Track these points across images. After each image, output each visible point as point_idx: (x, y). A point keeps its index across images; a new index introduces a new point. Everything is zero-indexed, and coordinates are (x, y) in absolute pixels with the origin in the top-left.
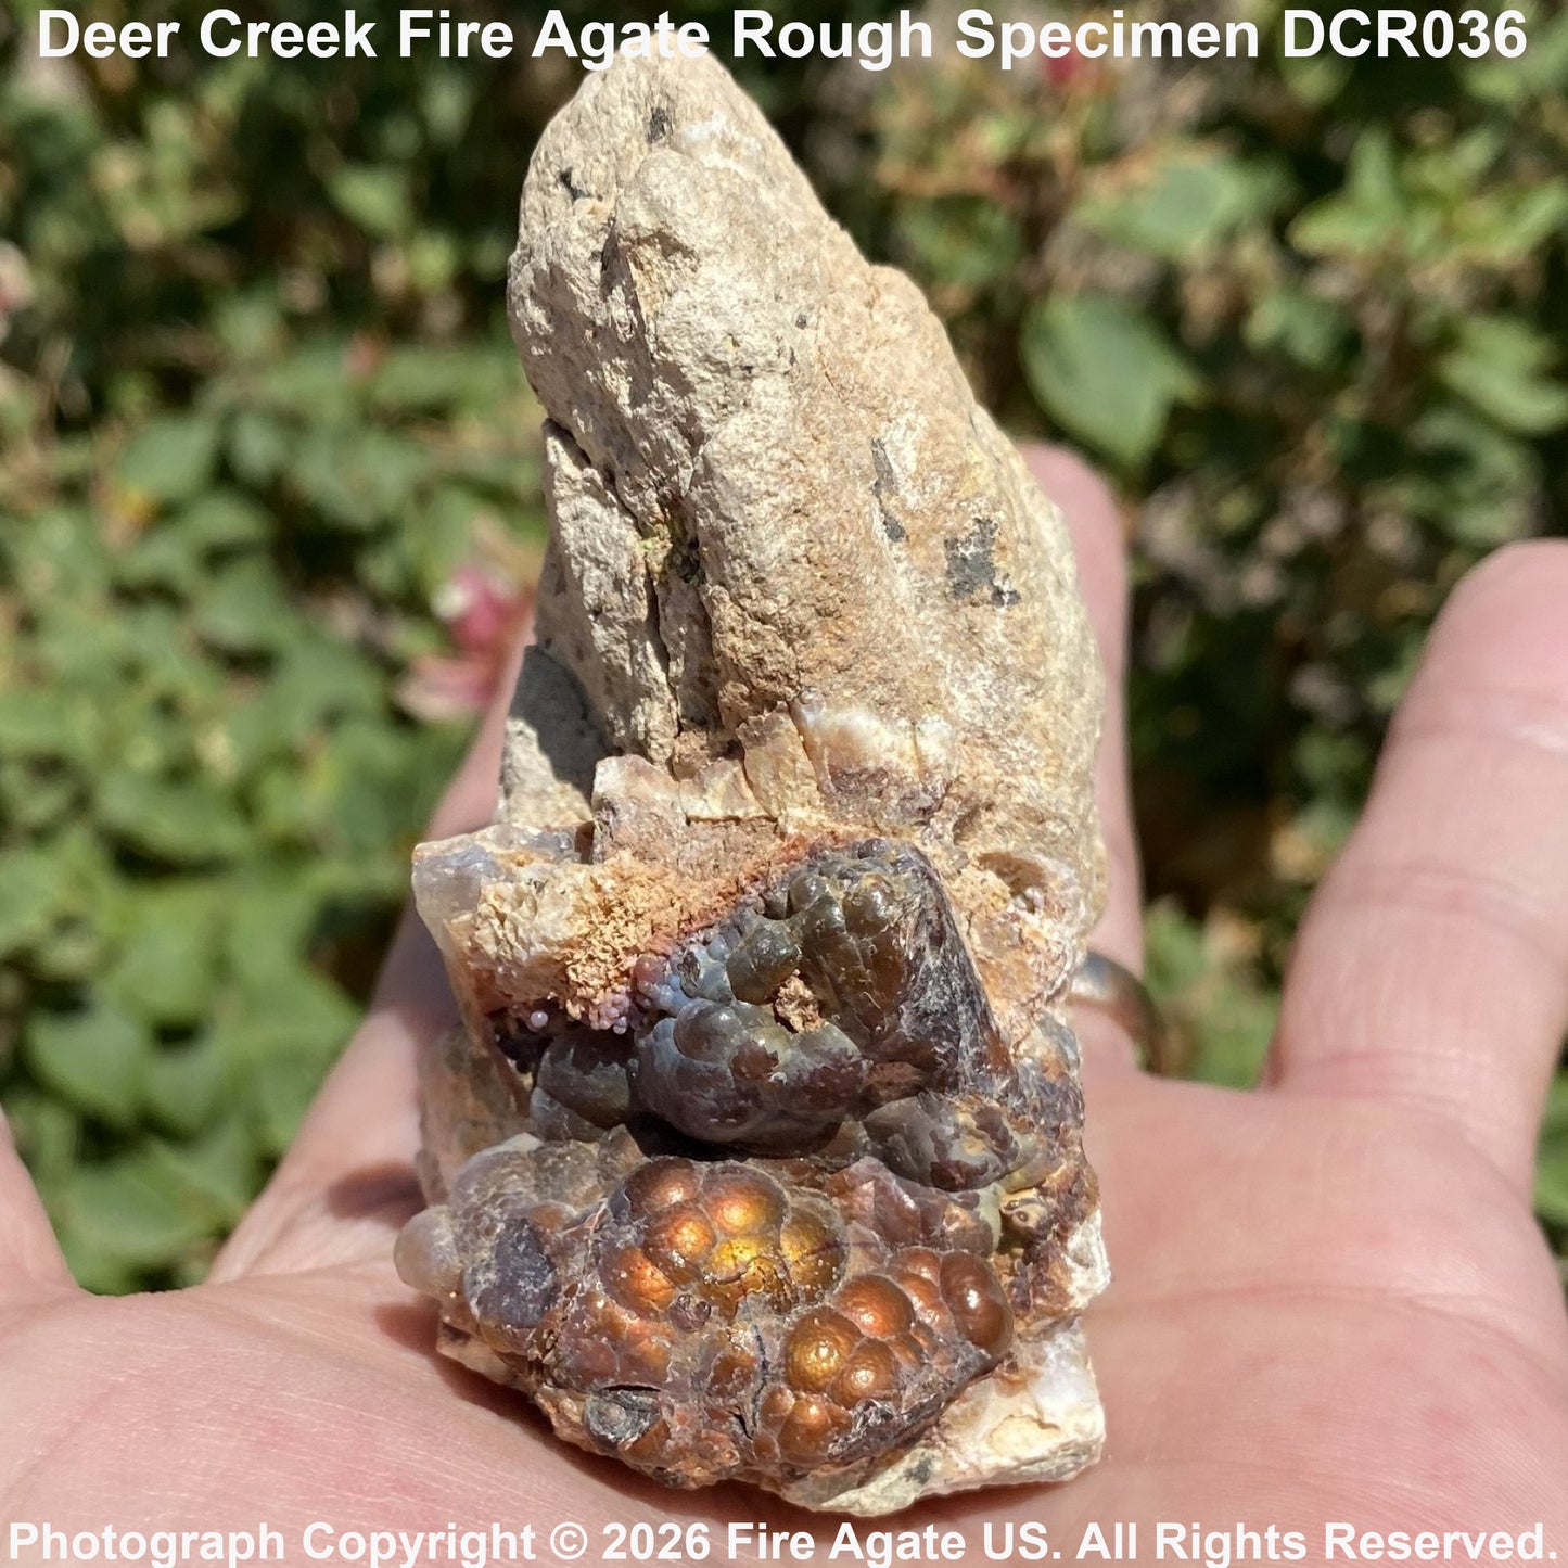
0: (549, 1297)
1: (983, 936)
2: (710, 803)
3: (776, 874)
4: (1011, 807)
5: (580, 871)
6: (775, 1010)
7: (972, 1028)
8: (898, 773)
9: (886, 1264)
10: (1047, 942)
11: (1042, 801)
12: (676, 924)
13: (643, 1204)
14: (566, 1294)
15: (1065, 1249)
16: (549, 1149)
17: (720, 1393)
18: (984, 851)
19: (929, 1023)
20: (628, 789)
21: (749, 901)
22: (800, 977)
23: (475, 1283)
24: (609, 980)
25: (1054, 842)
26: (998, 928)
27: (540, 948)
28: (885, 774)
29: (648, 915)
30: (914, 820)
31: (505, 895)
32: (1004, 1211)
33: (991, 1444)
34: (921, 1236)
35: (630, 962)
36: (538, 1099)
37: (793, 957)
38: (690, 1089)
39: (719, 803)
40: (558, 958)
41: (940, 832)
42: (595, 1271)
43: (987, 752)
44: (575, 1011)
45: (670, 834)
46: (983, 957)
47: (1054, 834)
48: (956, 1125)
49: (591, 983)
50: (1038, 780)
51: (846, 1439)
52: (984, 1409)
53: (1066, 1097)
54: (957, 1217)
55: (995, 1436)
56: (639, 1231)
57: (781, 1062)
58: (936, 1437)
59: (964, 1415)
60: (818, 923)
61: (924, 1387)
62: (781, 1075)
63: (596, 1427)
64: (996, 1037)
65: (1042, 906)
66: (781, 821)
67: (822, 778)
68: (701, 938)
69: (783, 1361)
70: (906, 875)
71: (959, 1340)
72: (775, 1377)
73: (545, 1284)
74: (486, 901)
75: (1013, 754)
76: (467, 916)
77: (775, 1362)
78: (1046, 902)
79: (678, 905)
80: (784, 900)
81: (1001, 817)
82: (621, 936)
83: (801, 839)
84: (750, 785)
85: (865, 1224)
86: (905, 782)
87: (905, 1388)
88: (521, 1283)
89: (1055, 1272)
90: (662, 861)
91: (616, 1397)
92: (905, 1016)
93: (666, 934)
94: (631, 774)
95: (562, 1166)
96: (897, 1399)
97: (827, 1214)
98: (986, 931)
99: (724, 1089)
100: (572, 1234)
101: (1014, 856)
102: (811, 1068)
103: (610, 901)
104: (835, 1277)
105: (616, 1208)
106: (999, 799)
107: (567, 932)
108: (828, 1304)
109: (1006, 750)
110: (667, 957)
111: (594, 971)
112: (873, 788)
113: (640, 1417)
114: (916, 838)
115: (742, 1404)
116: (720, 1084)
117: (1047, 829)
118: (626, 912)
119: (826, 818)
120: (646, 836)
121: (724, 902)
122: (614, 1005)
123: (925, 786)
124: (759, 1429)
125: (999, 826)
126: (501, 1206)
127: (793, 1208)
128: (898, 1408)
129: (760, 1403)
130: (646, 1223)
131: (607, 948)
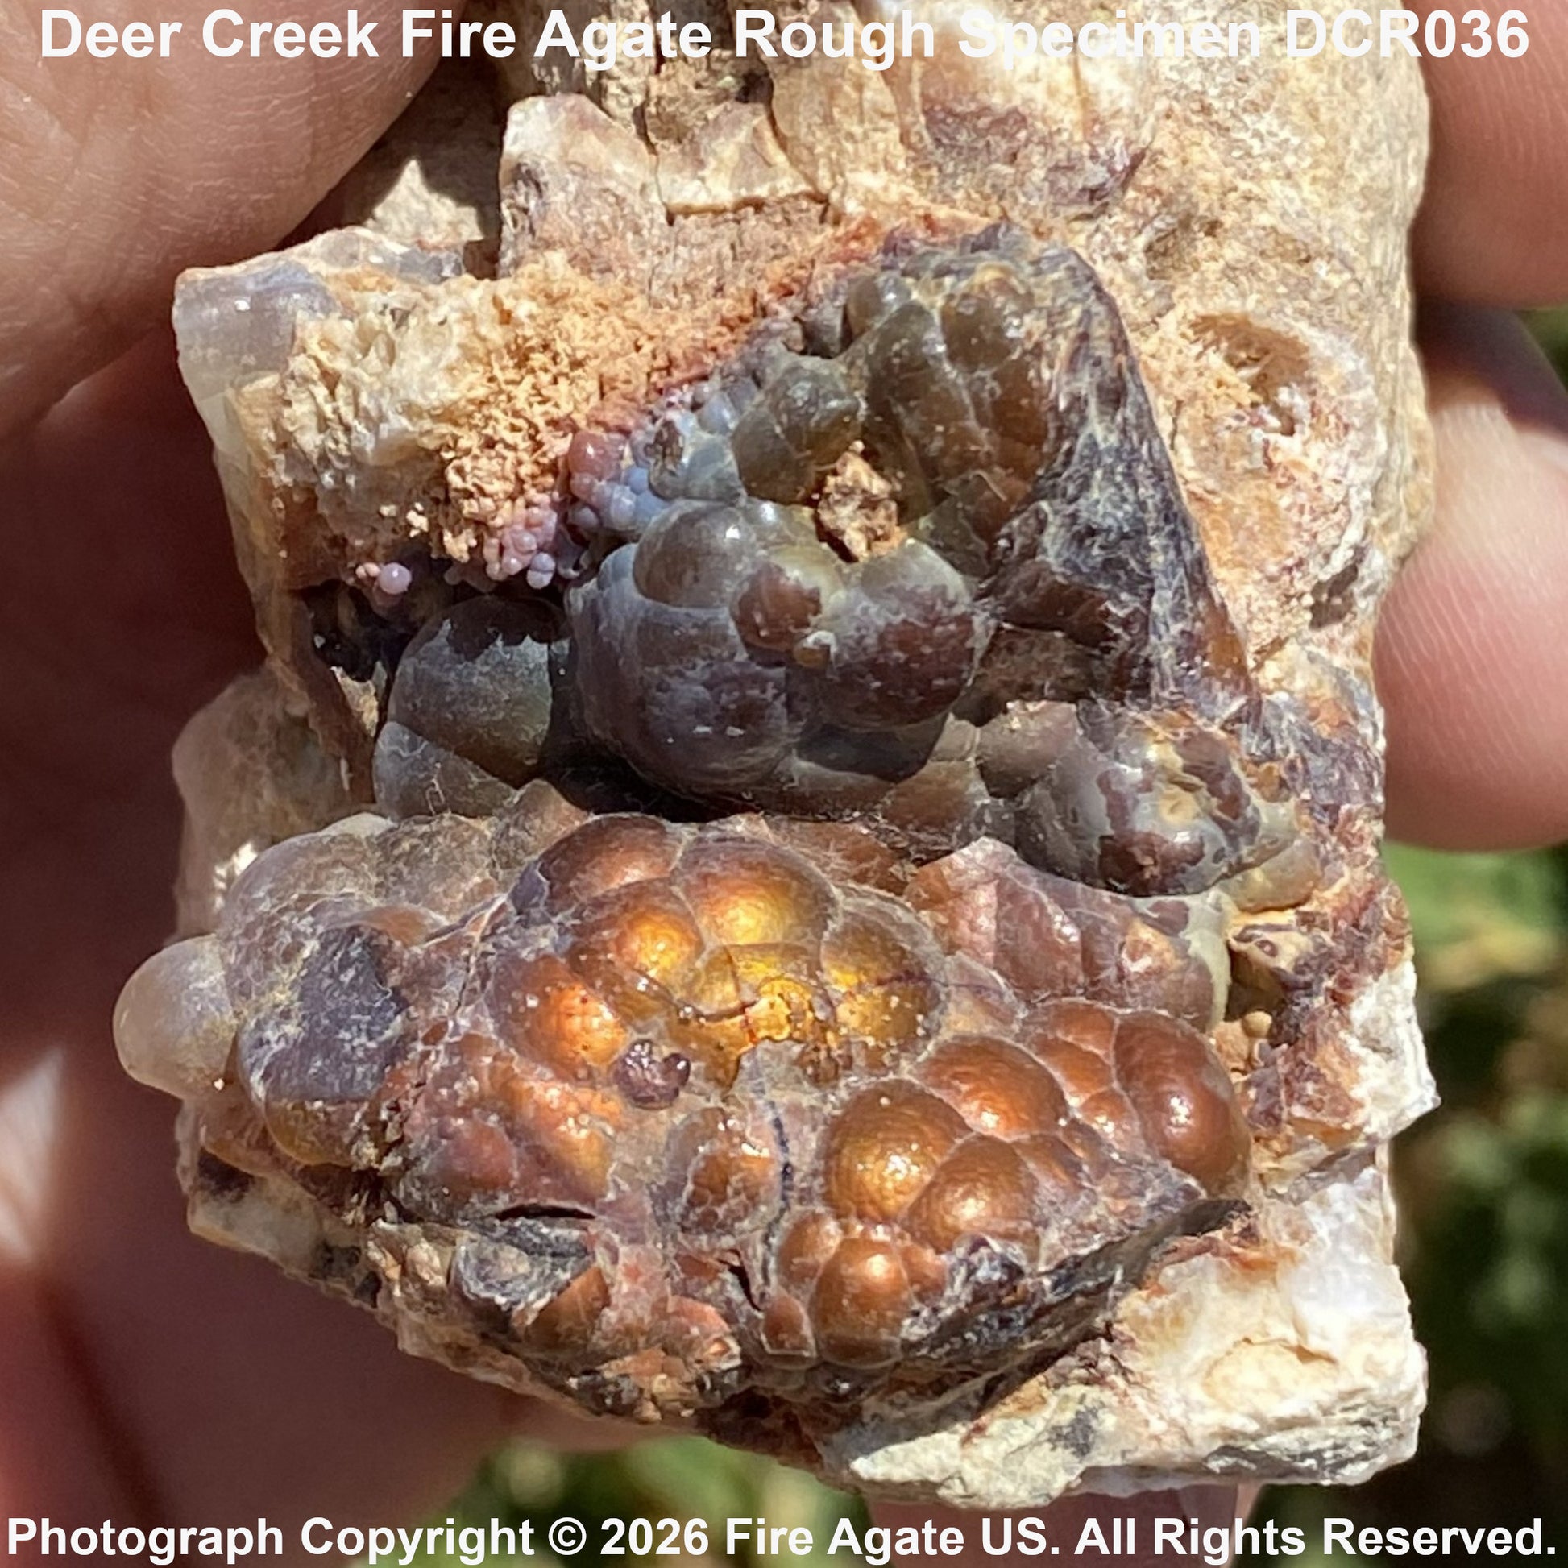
0: (395, 1052)
1: (1198, 451)
2: (709, 183)
3: (824, 279)
4: (1250, 234)
5: (473, 287)
6: (816, 519)
7: (1175, 583)
8: (1045, 121)
9: (1016, 1027)
10: (1315, 477)
11: (1306, 223)
12: (644, 377)
13: (572, 884)
14: (426, 1041)
15: (1346, 1022)
16: (407, 828)
17: (708, 1224)
18: (1202, 311)
19: (1096, 551)
20: (565, 150)
21: (775, 326)
22: (865, 455)
23: (261, 1043)
24: (520, 481)
25: (1327, 301)
26: (1226, 435)
27: (398, 422)
28: (1022, 121)
29: (593, 363)
30: (1074, 211)
31: (338, 340)
32: (1234, 943)
33: (1207, 1386)
34: (1081, 979)
35: (558, 446)
36: (391, 742)
37: (852, 412)
38: (662, 662)
39: (727, 182)
40: (430, 443)
41: (1122, 249)
42: (481, 999)
43: (1207, 139)
44: (458, 545)
45: (637, 231)
46: (1199, 491)
47: (1326, 286)
48: (1146, 765)
49: (488, 488)
50: (1297, 186)
51: (935, 1310)
52: (1196, 1313)
53: (1351, 765)
54: (1148, 947)
55: (1218, 1374)
56: (563, 930)
57: (826, 611)
58: (1105, 1364)
59: (1159, 1321)
60: (896, 347)
61: (1081, 1226)
62: (826, 636)
63: (476, 1289)
64: (1220, 614)
65: (1307, 419)
66: (835, 196)
67: (909, 119)
68: (688, 399)
69: (820, 1165)
70: (1055, 276)
71: (1148, 1158)
72: (805, 1196)
73: (388, 1033)
74: (304, 351)
75: (1256, 144)
76: (269, 381)
77: (805, 1168)
78: (1314, 412)
79: (648, 347)
80: (837, 322)
81: (1233, 251)
82: (544, 402)
83: (871, 225)
84: (783, 143)
85: (978, 956)
86: (1057, 139)
87: (1046, 1224)
88: (345, 1035)
89: (1328, 1056)
90: (622, 274)
91: (513, 1231)
92: (1051, 530)
93: (624, 396)
94: (570, 124)
95: (427, 850)
96: (1032, 1241)
97: (909, 929)
98: (1204, 442)
99: (721, 660)
100: (438, 945)
101: (1256, 323)
102: (881, 623)
103: (526, 339)
104: (920, 1032)
105: (522, 901)
106: (1229, 219)
107: (444, 392)
108: (907, 1077)
109: (1242, 135)
110: (625, 432)
111: (495, 465)
112: (1002, 146)
113: (554, 1267)
114: (1080, 239)
115: (744, 1244)
116: (716, 651)
117: (1314, 274)
118: (555, 359)
119: (916, 194)
120: (592, 230)
121: (729, 337)
122: (529, 526)
123: (1093, 147)
124: (774, 1289)
125: (1228, 266)
126: (313, 913)
127: (846, 913)
128: (1033, 1258)
129: (774, 1241)
130: (577, 915)
131: (520, 423)
